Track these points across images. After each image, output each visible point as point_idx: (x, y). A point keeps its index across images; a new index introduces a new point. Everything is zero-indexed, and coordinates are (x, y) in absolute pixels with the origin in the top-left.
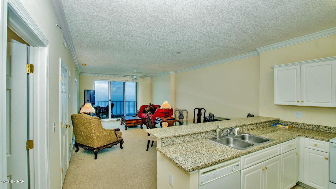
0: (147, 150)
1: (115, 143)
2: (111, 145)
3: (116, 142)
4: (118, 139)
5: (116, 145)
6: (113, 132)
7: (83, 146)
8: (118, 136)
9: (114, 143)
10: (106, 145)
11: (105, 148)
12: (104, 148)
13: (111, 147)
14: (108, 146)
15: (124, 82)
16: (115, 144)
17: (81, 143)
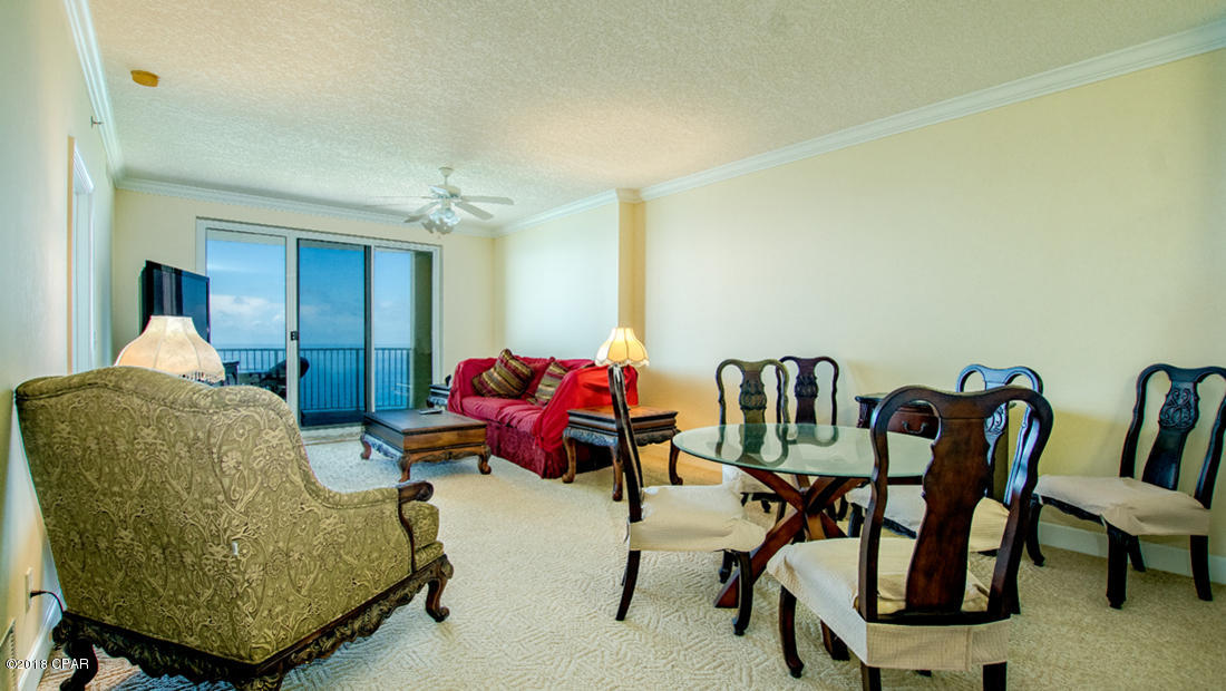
0: (621, 616)
1: (400, 594)
2: (375, 612)
3: (409, 579)
4: (423, 559)
5: (405, 600)
6: (390, 508)
7: (128, 643)
8: (417, 532)
9: (392, 590)
10: (343, 622)
11: (334, 647)
12: (329, 644)
13: (376, 627)
14: (357, 625)
15: (367, 249)
16: (396, 596)
17: (109, 620)
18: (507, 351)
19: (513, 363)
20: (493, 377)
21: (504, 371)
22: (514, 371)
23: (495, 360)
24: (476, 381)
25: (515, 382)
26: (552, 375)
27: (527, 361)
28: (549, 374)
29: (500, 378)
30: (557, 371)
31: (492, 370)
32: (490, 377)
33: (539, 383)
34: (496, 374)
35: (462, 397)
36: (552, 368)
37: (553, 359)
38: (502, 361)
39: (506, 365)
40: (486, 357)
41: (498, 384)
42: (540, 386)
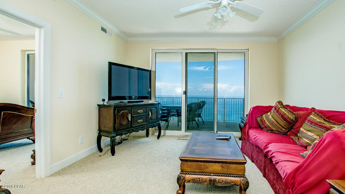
18: (280, 103)
19: (283, 110)
20: (269, 118)
21: (276, 116)
22: (283, 117)
23: (272, 107)
24: (259, 119)
25: (283, 123)
26: (312, 122)
27: (294, 109)
28: (309, 121)
29: (272, 119)
30: (317, 119)
31: (269, 113)
32: (267, 118)
33: (301, 126)
34: (270, 117)
35: (250, 128)
36: (312, 117)
37: (313, 109)
38: (276, 108)
39: (278, 111)
40: (267, 105)
41: (272, 124)
42: (301, 129)
